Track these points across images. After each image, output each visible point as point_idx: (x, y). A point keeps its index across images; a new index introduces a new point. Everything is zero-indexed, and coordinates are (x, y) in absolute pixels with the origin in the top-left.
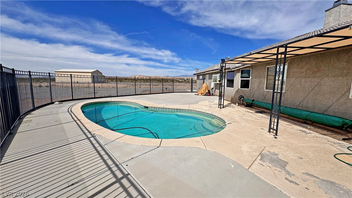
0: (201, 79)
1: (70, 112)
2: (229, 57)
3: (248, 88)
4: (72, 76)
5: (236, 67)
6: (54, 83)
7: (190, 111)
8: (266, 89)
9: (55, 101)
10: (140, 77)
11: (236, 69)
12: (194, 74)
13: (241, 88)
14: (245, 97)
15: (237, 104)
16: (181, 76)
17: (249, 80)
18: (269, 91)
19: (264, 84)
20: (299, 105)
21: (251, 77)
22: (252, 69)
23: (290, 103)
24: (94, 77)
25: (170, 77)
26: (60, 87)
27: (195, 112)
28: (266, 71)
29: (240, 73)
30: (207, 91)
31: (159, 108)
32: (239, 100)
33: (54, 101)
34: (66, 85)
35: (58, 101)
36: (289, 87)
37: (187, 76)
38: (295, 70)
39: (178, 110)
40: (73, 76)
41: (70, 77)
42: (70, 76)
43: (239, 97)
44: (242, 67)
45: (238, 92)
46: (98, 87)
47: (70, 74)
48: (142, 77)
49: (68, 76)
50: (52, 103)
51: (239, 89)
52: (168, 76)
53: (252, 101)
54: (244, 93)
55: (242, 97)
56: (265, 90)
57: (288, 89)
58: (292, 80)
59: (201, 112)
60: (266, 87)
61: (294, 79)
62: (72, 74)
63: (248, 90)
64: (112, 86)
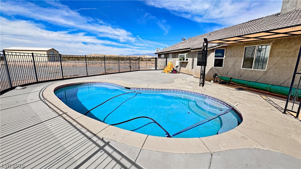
0: (163, 58)
1: (43, 99)
2: (185, 38)
3: (222, 66)
4: (34, 55)
5: (212, 47)
6: (3, 62)
7: (175, 91)
8: (243, 67)
9: (16, 86)
10: (96, 55)
11: (212, 48)
12: (155, 54)
13: (214, 66)
14: (219, 75)
15: (212, 81)
16: (134, 55)
17: (223, 59)
18: (247, 69)
19: (241, 63)
20: (284, 83)
21: (225, 57)
22: (226, 49)
23: (272, 81)
24: (60, 56)
25: (124, 55)
26: (12, 66)
27: (180, 91)
28: (243, 51)
29: (215, 53)
30: (172, 69)
31: (143, 89)
32: (214, 77)
33: (14, 86)
34: (19, 64)
35: (19, 85)
36: (272, 66)
37: (138, 55)
38: (280, 50)
39: (163, 90)
40: (36, 55)
41: (32, 57)
42: (31, 55)
43: (214, 75)
44: (218, 47)
45: (212, 70)
46: (57, 66)
47: (31, 52)
48: (98, 55)
49: (29, 55)
50: (13, 88)
51: (212, 68)
52: (122, 55)
53: (230, 79)
54: (218, 71)
55: (216, 74)
56: (241, 68)
57: (271, 68)
58: (276, 59)
59: (187, 91)
60: (243, 66)
61: (279, 58)
62: (34, 52)
63: (221, 68)
64: (71, 65)
